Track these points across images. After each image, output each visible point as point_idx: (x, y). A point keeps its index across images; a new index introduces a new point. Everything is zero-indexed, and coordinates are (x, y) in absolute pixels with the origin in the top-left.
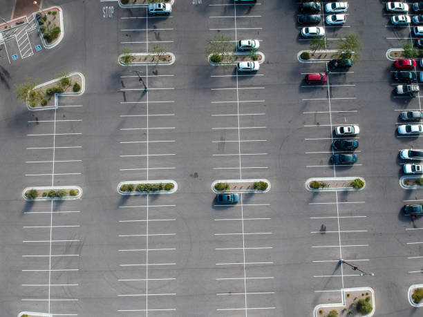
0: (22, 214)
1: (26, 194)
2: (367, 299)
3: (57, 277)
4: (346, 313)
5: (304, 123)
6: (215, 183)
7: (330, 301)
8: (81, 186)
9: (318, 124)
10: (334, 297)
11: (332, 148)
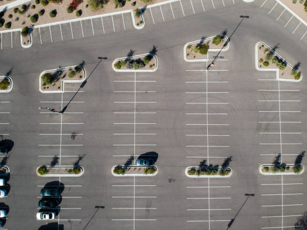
0: (303, 153)
1: (302, 169)
2: (44, 84)
3: (274, 106)
4: (62, 75)
5: (80, 222)
6: (156, 173)
7: (73, 84)
8: (261, 174)
9: (69, 221)
10: (70, 87)
11: (60, 200)
